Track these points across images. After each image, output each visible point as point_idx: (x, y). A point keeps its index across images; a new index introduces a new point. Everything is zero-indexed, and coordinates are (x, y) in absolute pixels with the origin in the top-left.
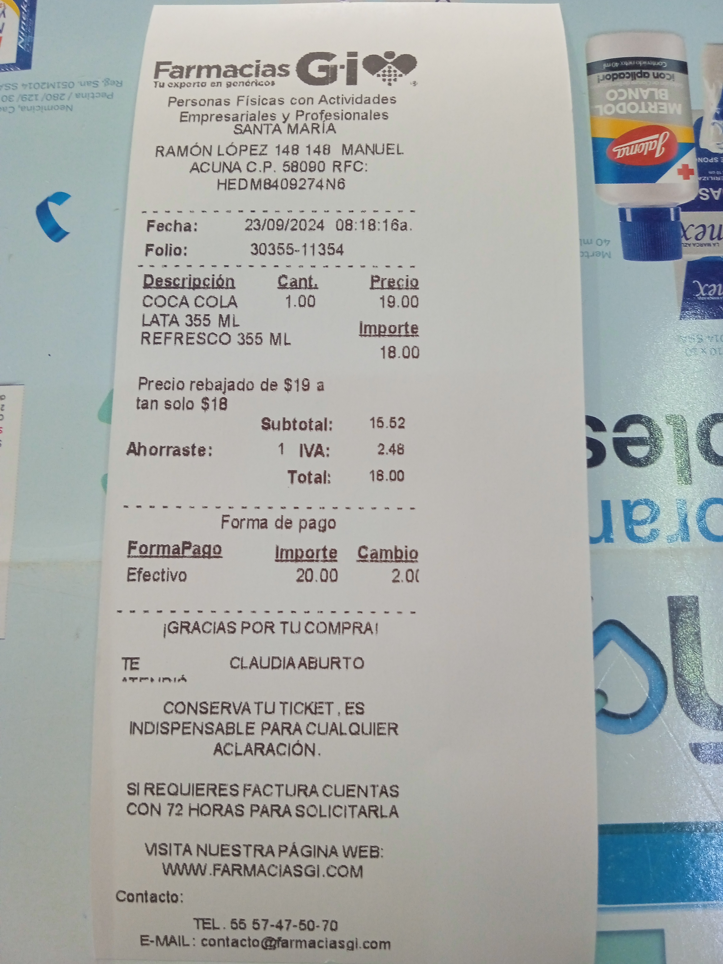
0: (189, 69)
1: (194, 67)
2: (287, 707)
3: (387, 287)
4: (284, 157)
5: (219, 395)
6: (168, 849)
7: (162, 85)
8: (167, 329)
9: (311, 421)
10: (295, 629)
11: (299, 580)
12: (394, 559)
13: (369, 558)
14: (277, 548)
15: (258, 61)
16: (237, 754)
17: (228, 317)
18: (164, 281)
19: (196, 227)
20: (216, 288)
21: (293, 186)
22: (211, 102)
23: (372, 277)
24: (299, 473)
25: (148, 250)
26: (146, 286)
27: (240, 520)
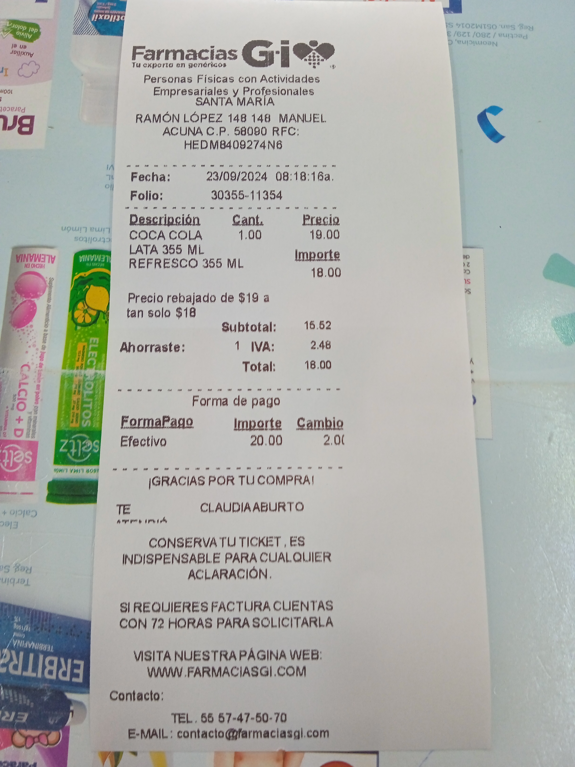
0: (159, 52)
1: (163, 51)
2: (245, 541)
3: (316, 223)
4: (235, 124)
5: (189, 305)
6: (152, 655)
7: (138, 65)
8: (149, 256)
9: (259, 325)
10: (250, 481)
11: (252, 444)
12: (325, 427)
13: (306, 427)
14: (236, 420)
15: (212, 47)
16: (206, 578)
17: (195, 247)
18: (145, 219)
19: (169, 178)
20: (186, 225)
21: (243, 147)
22: (177, 80)
23: (304, 216)
24: (251, 364)
25: (132, 196)
26: (132, 223)
27: (206, 400)
